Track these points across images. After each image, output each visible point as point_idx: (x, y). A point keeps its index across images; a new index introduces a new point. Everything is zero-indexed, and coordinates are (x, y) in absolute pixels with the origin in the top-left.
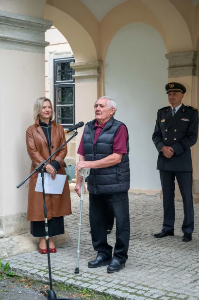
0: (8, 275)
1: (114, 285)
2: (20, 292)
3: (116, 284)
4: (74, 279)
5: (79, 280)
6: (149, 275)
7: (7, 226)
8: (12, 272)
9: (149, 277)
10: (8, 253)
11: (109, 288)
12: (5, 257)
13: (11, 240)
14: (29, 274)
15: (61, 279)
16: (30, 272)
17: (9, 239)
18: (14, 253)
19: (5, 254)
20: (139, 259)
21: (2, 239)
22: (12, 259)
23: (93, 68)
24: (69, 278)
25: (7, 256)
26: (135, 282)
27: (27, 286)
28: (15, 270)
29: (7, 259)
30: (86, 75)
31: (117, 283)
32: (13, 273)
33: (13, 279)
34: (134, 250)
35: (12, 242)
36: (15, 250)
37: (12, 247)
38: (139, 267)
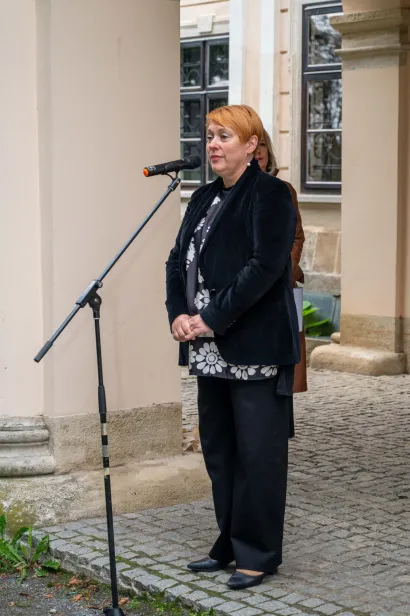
0: (44, 568)
1: (283, 606)
2: (53, 610)
3: (290, 605)
4: (190, 586)
5: (201, 589)
6: (391, 588)
7: (67, 444)
8: (53, 559)
9: (387, 593)
10: (58, 514)
11: (266, 612)
12: (48, 523)
13: (73, 480)
14: (89, 568)
15: (158, 585)
16: (94, 563)
17: (69, 477)
18: (74, 514)
19: (50, 515)
20: (392, 547)
21: (51, 478)
22: (66, 530)
23: (389, 29)
24: (181, 583)
25: (56, 521)
26: (341, 603)
27: (79, 596)
28: (60, 555)
29: (53, 529)
30: (371, 47)
31: (293, 602)
32: (56, 563)
33: (54, 578)
34: (395, 525)
35: (72, 487)
36: (78, 509)
37: (71, 499)
38: (378, 568)
